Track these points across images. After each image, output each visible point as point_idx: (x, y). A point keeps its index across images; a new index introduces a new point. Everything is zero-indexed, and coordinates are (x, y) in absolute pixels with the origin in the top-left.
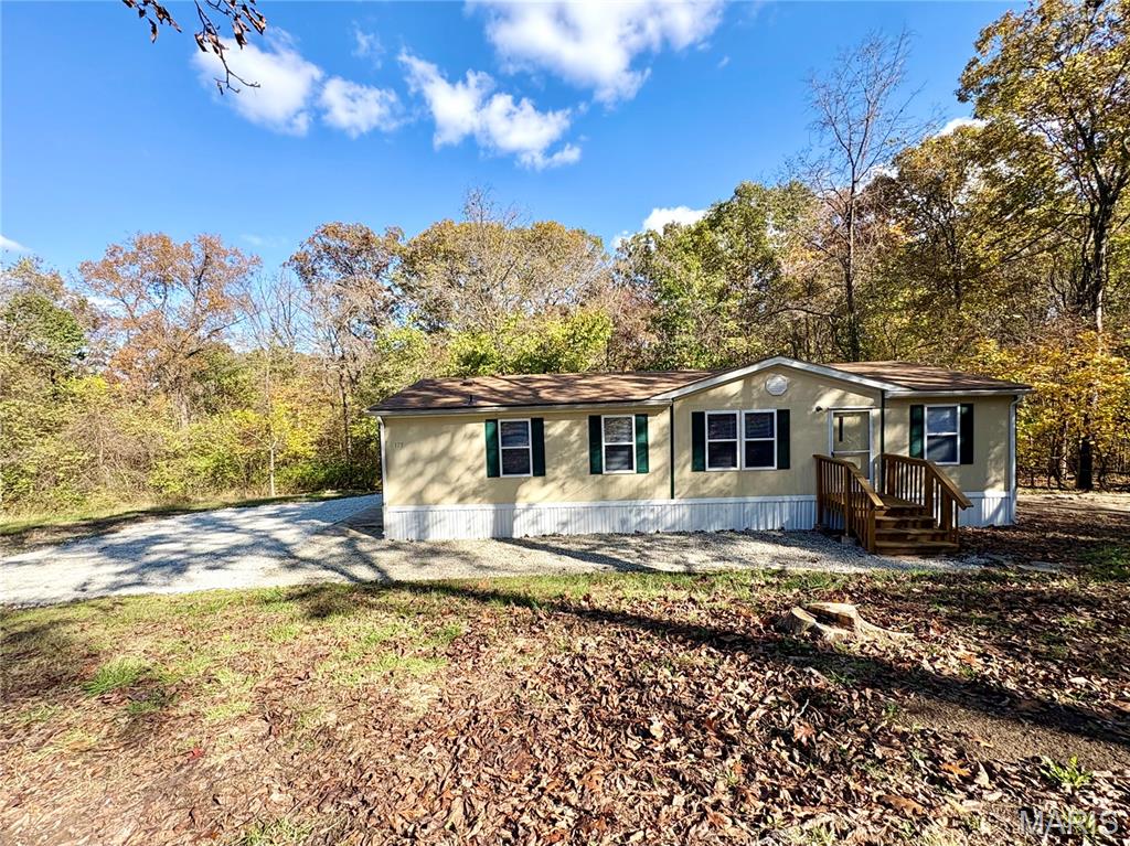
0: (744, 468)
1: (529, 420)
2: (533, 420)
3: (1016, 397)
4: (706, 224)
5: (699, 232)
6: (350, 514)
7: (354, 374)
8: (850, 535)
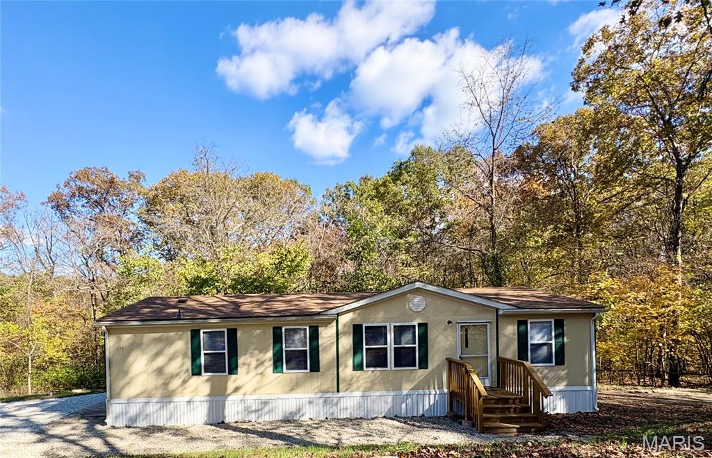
0: (393, 368)
1: (225, 330)
2: (228, 330)
3: (594, 314)
4: (389, 178)
5: (384, 184)
6: (84, 407)
7: (104, 293)
8: (468, 420)
